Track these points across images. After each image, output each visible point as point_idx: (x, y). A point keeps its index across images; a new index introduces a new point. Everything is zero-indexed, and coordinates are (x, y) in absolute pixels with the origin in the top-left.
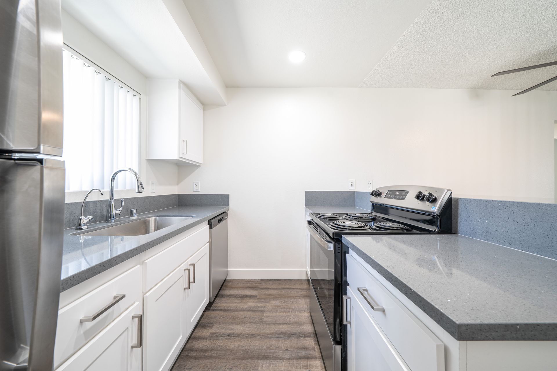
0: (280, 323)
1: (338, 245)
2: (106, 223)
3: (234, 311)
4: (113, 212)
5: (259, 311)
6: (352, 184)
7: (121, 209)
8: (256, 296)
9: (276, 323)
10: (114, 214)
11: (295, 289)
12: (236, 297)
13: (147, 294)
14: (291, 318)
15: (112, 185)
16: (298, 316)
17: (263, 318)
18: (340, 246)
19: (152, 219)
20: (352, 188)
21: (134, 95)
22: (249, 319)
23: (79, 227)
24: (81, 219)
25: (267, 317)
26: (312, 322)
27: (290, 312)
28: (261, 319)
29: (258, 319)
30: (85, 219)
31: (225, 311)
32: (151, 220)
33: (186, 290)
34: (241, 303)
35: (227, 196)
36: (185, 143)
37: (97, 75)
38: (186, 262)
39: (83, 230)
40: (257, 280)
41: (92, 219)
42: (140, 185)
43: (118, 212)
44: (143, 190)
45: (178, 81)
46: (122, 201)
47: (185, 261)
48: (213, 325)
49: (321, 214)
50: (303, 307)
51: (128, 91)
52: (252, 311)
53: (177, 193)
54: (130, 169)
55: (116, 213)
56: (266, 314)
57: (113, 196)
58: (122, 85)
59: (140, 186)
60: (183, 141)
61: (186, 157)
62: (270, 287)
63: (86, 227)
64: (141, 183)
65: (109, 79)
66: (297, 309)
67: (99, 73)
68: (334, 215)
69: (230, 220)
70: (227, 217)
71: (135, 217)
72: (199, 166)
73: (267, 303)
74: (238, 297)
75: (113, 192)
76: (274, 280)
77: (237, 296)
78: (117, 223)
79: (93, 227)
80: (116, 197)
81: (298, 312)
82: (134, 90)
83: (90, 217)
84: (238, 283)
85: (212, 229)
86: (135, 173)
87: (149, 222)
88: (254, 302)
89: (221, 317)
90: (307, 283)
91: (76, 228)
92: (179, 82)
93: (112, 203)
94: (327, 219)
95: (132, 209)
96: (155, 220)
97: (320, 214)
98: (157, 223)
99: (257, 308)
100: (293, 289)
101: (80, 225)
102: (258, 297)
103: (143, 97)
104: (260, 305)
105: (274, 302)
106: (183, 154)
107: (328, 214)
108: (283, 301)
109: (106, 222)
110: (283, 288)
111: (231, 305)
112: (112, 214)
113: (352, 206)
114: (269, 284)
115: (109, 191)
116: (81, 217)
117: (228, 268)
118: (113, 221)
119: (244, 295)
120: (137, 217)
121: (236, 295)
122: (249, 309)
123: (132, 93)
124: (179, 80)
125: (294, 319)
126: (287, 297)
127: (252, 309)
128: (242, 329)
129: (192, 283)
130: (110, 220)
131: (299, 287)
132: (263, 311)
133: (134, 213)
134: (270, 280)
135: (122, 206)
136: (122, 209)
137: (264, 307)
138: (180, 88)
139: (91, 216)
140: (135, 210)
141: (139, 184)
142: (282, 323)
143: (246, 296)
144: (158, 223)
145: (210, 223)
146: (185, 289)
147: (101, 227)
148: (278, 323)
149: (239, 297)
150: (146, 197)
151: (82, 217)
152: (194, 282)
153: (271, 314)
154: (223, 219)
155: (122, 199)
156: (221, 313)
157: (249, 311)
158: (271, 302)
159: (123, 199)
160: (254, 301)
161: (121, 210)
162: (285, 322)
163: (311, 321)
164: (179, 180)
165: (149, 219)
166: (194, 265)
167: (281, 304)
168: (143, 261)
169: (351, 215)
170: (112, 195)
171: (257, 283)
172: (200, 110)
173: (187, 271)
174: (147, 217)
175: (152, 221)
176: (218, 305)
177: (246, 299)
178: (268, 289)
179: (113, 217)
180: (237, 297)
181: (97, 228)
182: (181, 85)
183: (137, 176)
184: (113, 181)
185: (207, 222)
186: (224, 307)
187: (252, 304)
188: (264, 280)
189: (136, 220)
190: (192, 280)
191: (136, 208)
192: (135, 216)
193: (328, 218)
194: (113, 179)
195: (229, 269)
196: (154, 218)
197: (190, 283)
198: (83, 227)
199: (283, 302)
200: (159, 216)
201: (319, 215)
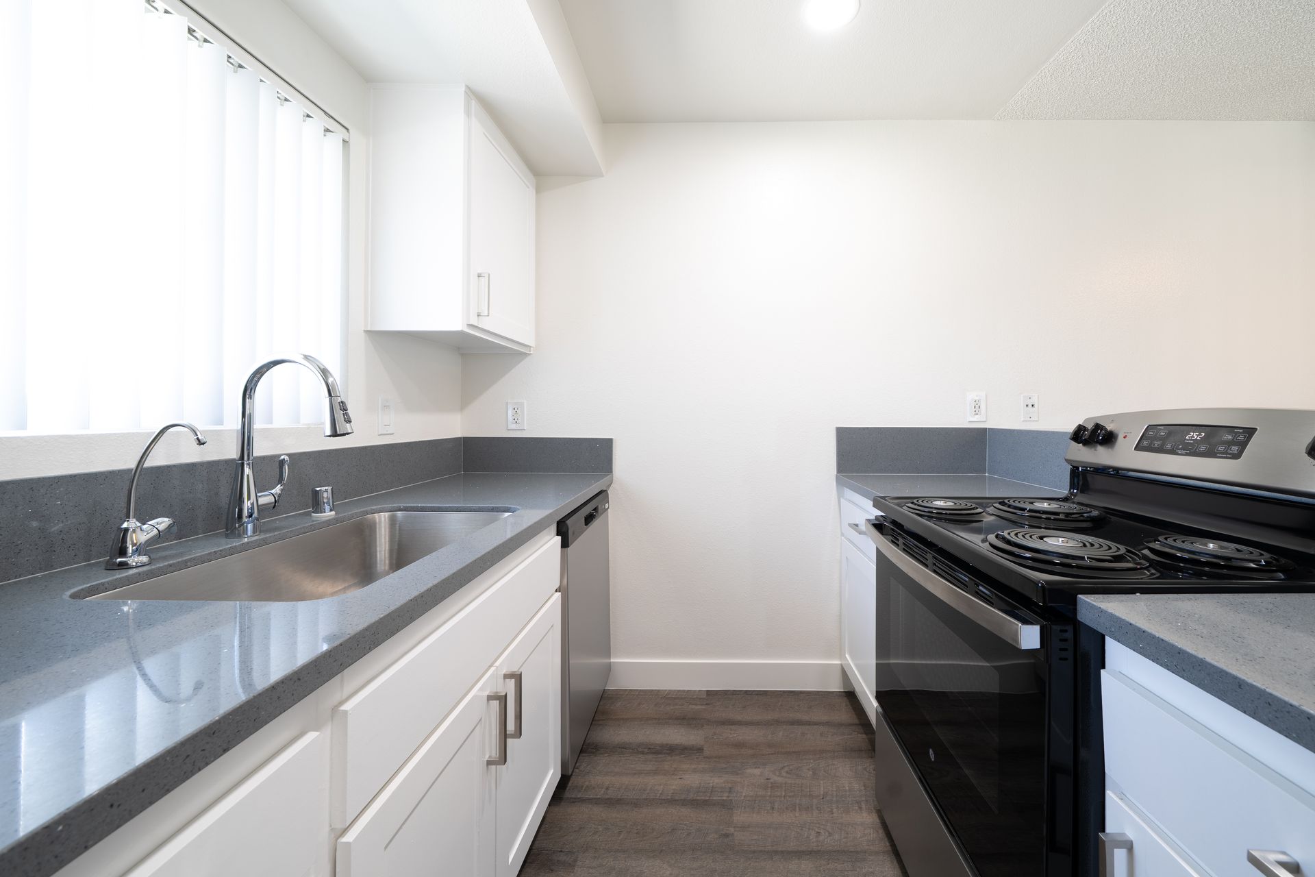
0: (789, 852)
1: (1061, 631)
2: (223, 540)
3: (636, 804)
4: (249, 499)
5: (714, 805)
6: (977, 407)
7: (277, 490)
8: (700, 750)
9: (776, 852)
10: (252, 504)
11: (815, 724)
12: (639, 753)
13: (349, 837)
14: (822, 831)
15: (247, 412)
16: (842, 824)
17: (732, 830)
18: (1069, 635)
19: (383, 519)
20: (976, 418)
21: (327, 130)
22: (689, 834)
23: (119, 560)
24: (126, 530)
25: (744, 828)
26: (889, 848)
27: (814, 808)
28: (726, 836)
29: (716, 836)
30: (141, 532)
31: (610, 802)
32: (380, 521)
33: (493, 767)
34: (656, 772)
35: (608, 444)
36: (484, 280)
37: (199, 46)
38: (493, 669)
39: (135, 571)
40: (695, 691)
41: (170, 527)
42: (339, 413)
43: (266, 499)
44: (348, 428)
45: (464, 89)
46: (282, 463)
47: (490, 666)
48: (575, 861)
49: (920, 503)
50: (850, 791)
51: (308, 116)
52: (695, 804)
53: (458, 433)
54: (306, 357)
55: (260, 503)
56: (740, 817)
57: (248, 450)
58: (286, 92)
59: (339, 415)
60: (479, 276)
61: (486, 324)
62: (739, 717)
63: (144, 559)
64: (342, 402)
65: (240, 66)
66: (835, 799)
67: (206, 41)
68: (962, 504)
69: (615, 516)
70: (607, 506)
71: (328, 514)
72: (523, 355)
73: (738, 774)
74: (646, 750)
75: (249, 432)
76: (746, 692)
77: (640, 750)
78: (263, 536)
79: (172, 557)
80: (260, 449)
81: (837, 808)
82: (325, 113)
83: (163, 523)
84: (639, 704)
85: (568, 547)
86: (325, 373)
87: (372, 527)
88: (695, 771)
89: (601, 829)
90: (847, 705)
91: (108, 561)
92: (465, 92)
93: (247, 471)
94: (946, 520)
95: (318, 489)
96: (393, 521)
97: (915, 501)
98: (397, 532)
99: (708, 795)
100: (809, 723)
101: (123, 552)
102: (707, 752)
103: (355, 137)
104: (716, 780)
105: (757, 771)
106: (478, 316)
107: (940, 503)
108: (786, 769)
109: (227, 536)
110: (778, 722)
111: (626, 780)
112: (247, 504)
113: (976, 471)
114: (733, 705)
115: (238, 431)
116: (125, 525)
117: (609, 657)
118: (250, 533)
119: (662, 746)
120: (333, 513)
121: (640, 745)
122: (683, 797)
123: (319, 122)
124: (467, 87)
125: (830, 834)
126: (794, 752)
127: (691, 796)
128: (671, 874)
129: (513, 736)
130: (239, 527)
131: (824, 718)
132: (726, 806)
133: (325, 501)
134: (734, 692)
135: (280, 480)
136: (282, 490)
137: (730, 790)
138: (468, 113)
139: (166, 519)
140: (326, 491)
141: (337, 407)
142: (796, 852)
143: (671, 750)
144: (400, 530)
145: (562, 529)
146: (489, 763)
147: (201, 556)
148: (782, 852)
149: (647, 753)
150: (365, 448)
151: (131, 524)
152: (519, 733)
153: (755, 815)
154: (597, 512)
155: (282, 457)
156: (598, 812)
157: (685, 803)
158: (749, 771)
159: (286, 458)
160: (695, 769)
161: (279, 492)
162: (803, 848)
163: (888, 844)
164: (466, 396)
165: (374, 517)
166: (518, 678)
167: (780, 780)
168: (335, 709)
169: (1022, 505)
170: (246, 441)
171: (696, 705)
172: (528, 188)
173: (495, 704)
174: (367, 513)
175: (383, 525)
176: (587, 783)
177: (669, 758)
178: (732, 725)
179: (250, 516)
180: (643, 753)
181: (186, 561)
182: (473, 102)
183: (330, 380)
184: (250, 397)
185: (554, 528)
186: (607, 789)
187: (692, 778)
188: (716, 693)
189: (329, 522)
190: (511, 726)
191: (328, 486)
192: (327, 508)
193: (943, 516)
194: (249, 390)
195: (612, 660)
196: (387, 514)
197: (504, 736)
198: (133, 560)
199: (787, 772)
200: (406, 509)
201: (912, 503)
